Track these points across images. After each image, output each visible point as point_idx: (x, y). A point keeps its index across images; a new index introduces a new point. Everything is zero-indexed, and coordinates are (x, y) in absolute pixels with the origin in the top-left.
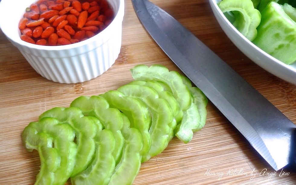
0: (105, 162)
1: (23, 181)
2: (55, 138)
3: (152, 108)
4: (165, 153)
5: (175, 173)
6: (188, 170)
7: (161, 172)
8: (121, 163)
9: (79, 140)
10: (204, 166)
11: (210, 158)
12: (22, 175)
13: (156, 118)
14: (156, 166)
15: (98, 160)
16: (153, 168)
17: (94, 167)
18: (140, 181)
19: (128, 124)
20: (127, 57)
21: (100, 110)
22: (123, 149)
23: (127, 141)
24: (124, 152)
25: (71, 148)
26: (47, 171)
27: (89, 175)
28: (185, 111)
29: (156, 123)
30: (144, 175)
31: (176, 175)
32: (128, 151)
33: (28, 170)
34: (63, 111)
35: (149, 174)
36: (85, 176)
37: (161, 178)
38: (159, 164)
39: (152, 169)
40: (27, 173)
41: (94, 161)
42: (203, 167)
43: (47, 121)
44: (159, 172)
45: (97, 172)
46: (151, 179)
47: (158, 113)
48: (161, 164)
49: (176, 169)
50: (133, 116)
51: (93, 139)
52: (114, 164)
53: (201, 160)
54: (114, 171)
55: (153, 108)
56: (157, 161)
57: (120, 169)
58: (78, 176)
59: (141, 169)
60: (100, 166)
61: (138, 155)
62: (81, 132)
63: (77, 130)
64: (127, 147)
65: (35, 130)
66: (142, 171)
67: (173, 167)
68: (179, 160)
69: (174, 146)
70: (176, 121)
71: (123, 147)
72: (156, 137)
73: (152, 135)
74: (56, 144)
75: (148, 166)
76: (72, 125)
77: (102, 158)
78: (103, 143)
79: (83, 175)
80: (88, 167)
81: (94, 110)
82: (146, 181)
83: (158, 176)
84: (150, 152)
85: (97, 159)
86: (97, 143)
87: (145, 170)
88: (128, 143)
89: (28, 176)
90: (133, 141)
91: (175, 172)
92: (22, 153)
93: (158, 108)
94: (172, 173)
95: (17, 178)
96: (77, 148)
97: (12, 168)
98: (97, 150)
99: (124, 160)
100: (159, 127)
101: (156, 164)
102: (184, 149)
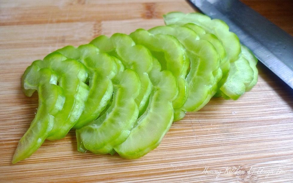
0: (124, 109)
1: (13, 128)
2: (62, 76)
3: (190, 51)
4: (203, 115)
5: (217, 140)
6: (234, 137)
7: (197, 136)
8: (146, 114)
9: (93, 82)
10: (255, 135)
11: (263, 126)
12: (13, 121)
13: (196, 64)
14: (190, 129)
15: (115, 107)
16: (187, 131)
17: (109, 116)
18: (168, 144)
19: (159, 67)
20: (156, 12)
21: (122, 50)
22: (149, 96)
23: (155, 87)
24: (151, 100)
25: (80, 87)
26: (44, 113)
27: (102, 125)
28: (232, 62)
29: (196, 69)
30: (173, 138)
31: (218, 142)
32: (157, 99)
33: (22, 117)
34: (76, 49)
35: (181, 137)
36: (95, 127)
37: (197, 144)
38: (194, 127)
39: (185, 131)
40: (19, 121)
41: (110, 107)
42: (253, 136)
43: (54, 58)
44: (195, 136)
45: (112, 121)
46: (183, 144)
47: (199, 57)
48: (198, 127)
49: (217, 134)
50: (166, 58)
51: (111, 81)
52: (136, 113)
53: (251, 127)
54: (136, 124)
55: (193, 52)
56: (192, 122)
57: (144, 121)
58: (85, 127)
59: (170, 130)
60: (117, 114)
61: (171, 104)
62: (96, 71)
63: (92, 69)
64: (156, 94)
65: (38, 67)
66: (172, 132)
67: (214, 132)
68: (221, 125)
69: (214, 108)
70: (222, 70)
71: (150, 95)
72: (195, 88)
73: (190, 83)
74: (61, 82)
75: (180, 128)
76: (85, 64)
77: (121, 104)
78: (123, 85)
79: (92, 125)
80: (99, 116)
81: (115, 49)
82: (176, 145)
83: (193, 141)
84: (185, 106)
85: (114, 105)
86: (116, 86)
87: (176, 132)
88: (157, 90)
89: (21, 124)
90: (164, 86)
91: (216, 138)
92: (19, 98)
93: (200, 52)
94: (213, 139)
95: (7, 125)
96: (88, 89)
97: (3, 113)
98: (116, 94)
99: (151, 110)
100: (199, 74)
101: (191, 126)
102: (228, 112)
